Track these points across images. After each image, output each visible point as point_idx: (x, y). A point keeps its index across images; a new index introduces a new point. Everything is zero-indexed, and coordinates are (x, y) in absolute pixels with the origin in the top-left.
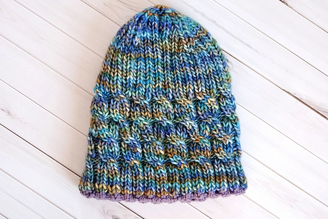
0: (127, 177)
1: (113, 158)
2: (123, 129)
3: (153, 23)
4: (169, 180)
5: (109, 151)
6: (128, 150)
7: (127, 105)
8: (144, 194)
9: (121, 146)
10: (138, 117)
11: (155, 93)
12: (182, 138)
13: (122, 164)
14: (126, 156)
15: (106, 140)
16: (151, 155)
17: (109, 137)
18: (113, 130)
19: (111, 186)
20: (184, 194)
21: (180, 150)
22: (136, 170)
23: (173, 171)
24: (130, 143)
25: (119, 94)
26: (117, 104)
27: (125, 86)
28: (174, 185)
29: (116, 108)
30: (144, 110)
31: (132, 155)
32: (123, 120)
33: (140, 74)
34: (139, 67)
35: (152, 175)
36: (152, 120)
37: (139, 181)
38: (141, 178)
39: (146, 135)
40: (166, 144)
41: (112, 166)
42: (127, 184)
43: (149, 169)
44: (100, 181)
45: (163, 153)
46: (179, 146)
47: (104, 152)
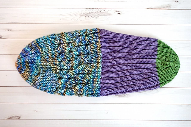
0: (93, 41)
1: (86, 48)
5: (83, 50)
6: (81, 43)
10: (65, 40)
13: (88, 44)
17: (78, 51)
18: (74, 50)
19: (98, 46)
22: (90, 38)
25: (58, 50)
26: (62, 50)
27: (54, 48)
30: (61, 37)
31: (83, 40)
33: (46, 43)
34: (44, 45)
37: (94, 35)
42: (96, 40)
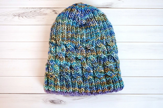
0: (87, 84)
1: (79, 76)
2: (83, 62)
4: (107, 83)
5: (76, 73)
6: (86, 72)
7: (84, 50)
8: (96, 92)
9: (82, 70)
10: (90, 55)
11: (97, 42)
12: (111, 63)
13: (84, 78)
14: (86, 75)
15: (75, 68)
16: (97, 73)
17: (76, 67)
18: (78, 63)
19: (80, 89)
20: (116, 89)
21: (111, 68)
22: (91, 81)
23: (109, 79)
24: (87, 68)
25: (79, 46)
26: (79, 50)
27: (82, 42)
28: (110, 85)
29: (79, 52)
30: (93, 52)
31: (89, 74)
32: (83, 58)
33: (88, 35)
34: (87, 32)
35: (99, 82)
36: (97, 56)
37: (93, 86)
38: (94, 84)
39: (94, 63)
40: (104, 66)
41: (79, 79)
42: (87, 87)
43: (97, 80)
44: (74, 87)
45: (103, 71)
46: (110, 67)
47: (74, 73)
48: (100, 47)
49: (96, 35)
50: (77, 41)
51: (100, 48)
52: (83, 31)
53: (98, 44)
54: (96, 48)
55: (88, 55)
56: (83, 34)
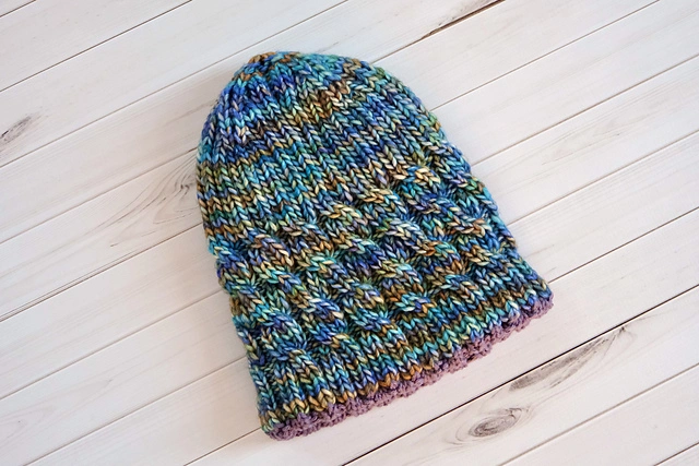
1: (297, 348)
2: (294, 292)
3: (258, 89)
4: (412, 343)
6: (318, 322)
8: (380, 387)
10: (310, 258)
11: (321, 204)
12: (402, 260)
13: (318, 352)
15: (271, 324)
16: (363, 313)
19: (316, 397)
20: (450, 355)
21: (408, 282)
22: (349, 351)
23: (413, 323)
25: (254, 236)
26: (260, 253)
28: (425, 348)
29: (263, 260)
31: (330, 328)
33: (276, 185)
34: (267, 174)
35: (380, 346)
36: (337, 253)
37: (363, 368)
38: (364, 360)
39: (338, 282)
40: (378, 281)
43: (369, 339)
44: (288, 398)
45: (380, 300)
46: (403, 277)
47: (275, 344)
48: (337, 219)
49: (307, 178)
50: (238, 219)
51: (339, 223)
52: (246, 175)
53: (326, 209)
54: (323, 226)
55: (304, 260)
56: (253, 188)
